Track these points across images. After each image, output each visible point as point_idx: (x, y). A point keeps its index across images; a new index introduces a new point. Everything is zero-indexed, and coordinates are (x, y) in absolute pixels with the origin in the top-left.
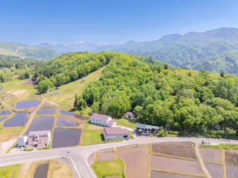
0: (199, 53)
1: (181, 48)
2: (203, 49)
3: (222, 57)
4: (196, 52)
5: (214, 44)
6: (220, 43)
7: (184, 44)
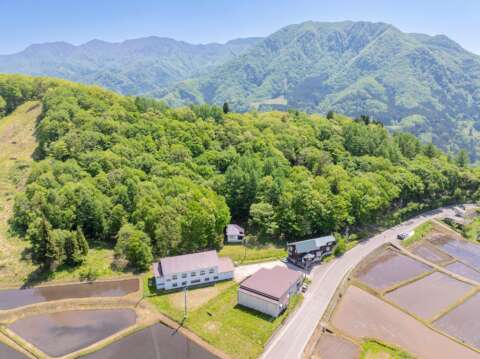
0: (125, 84)
1: (83, 74)
2: (129, 76)
3: (174, 90)
4: (120, 82)
5: (147, 66)
6: (156, 65)
7: (86, 64)
